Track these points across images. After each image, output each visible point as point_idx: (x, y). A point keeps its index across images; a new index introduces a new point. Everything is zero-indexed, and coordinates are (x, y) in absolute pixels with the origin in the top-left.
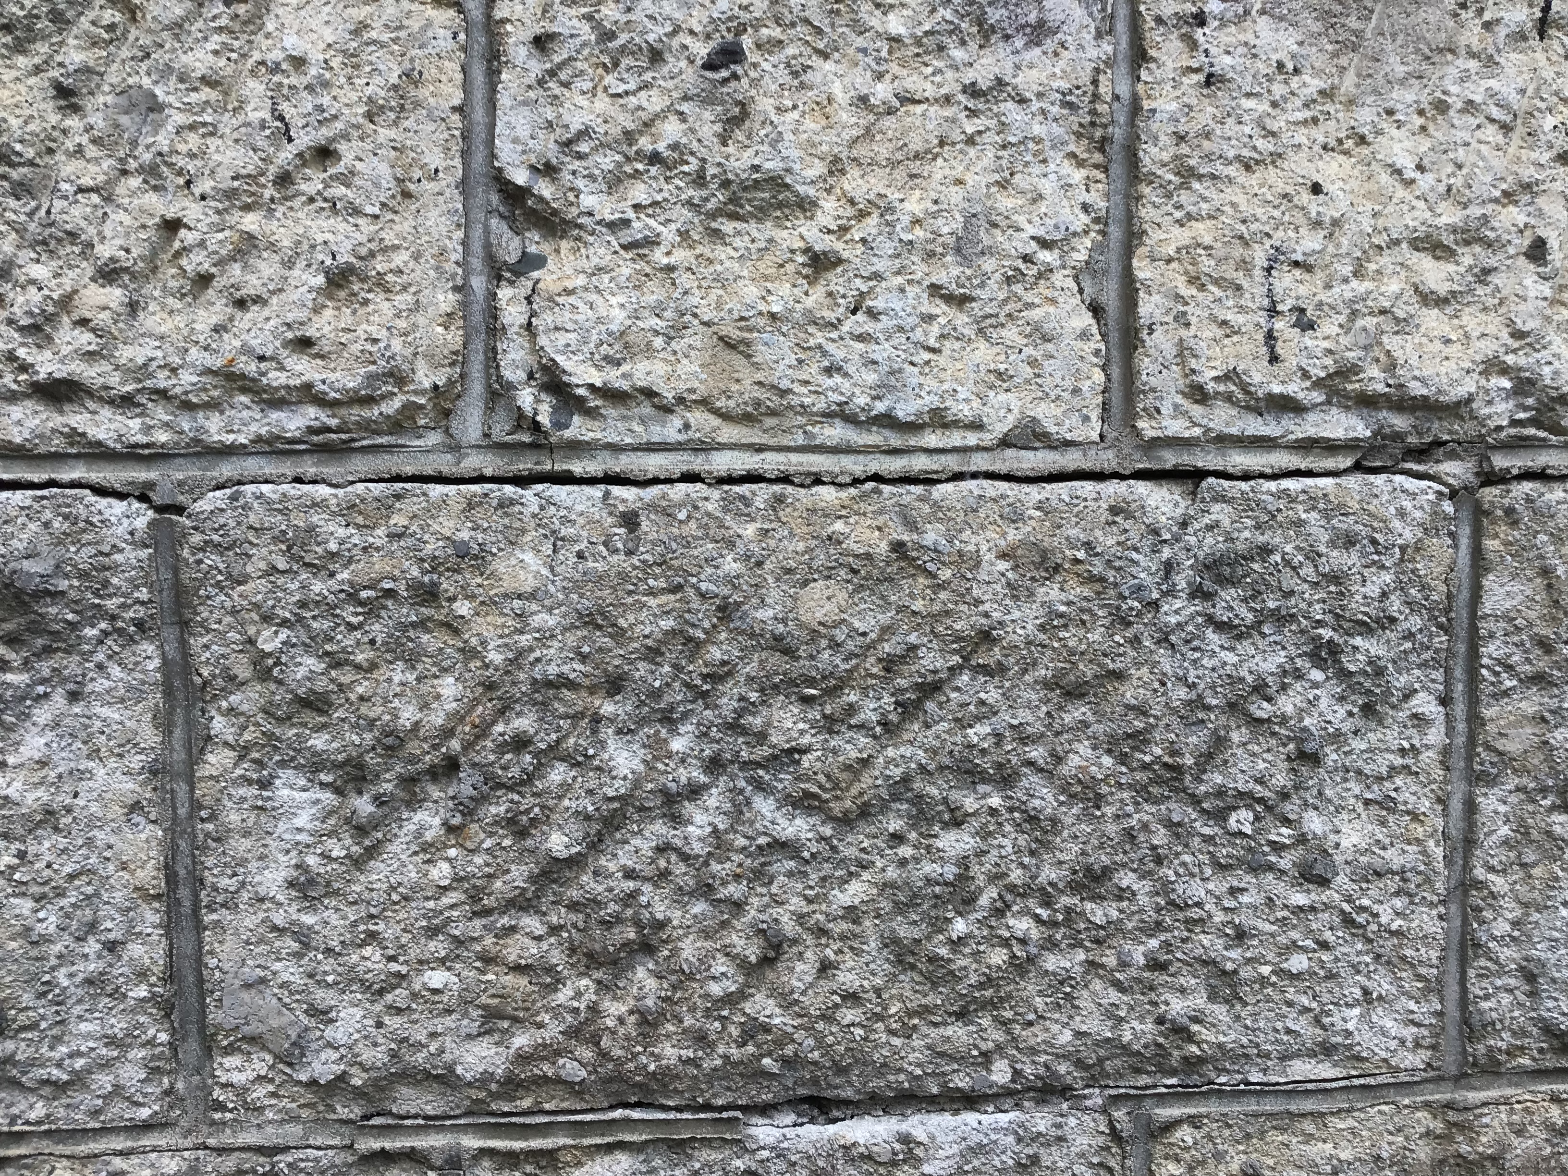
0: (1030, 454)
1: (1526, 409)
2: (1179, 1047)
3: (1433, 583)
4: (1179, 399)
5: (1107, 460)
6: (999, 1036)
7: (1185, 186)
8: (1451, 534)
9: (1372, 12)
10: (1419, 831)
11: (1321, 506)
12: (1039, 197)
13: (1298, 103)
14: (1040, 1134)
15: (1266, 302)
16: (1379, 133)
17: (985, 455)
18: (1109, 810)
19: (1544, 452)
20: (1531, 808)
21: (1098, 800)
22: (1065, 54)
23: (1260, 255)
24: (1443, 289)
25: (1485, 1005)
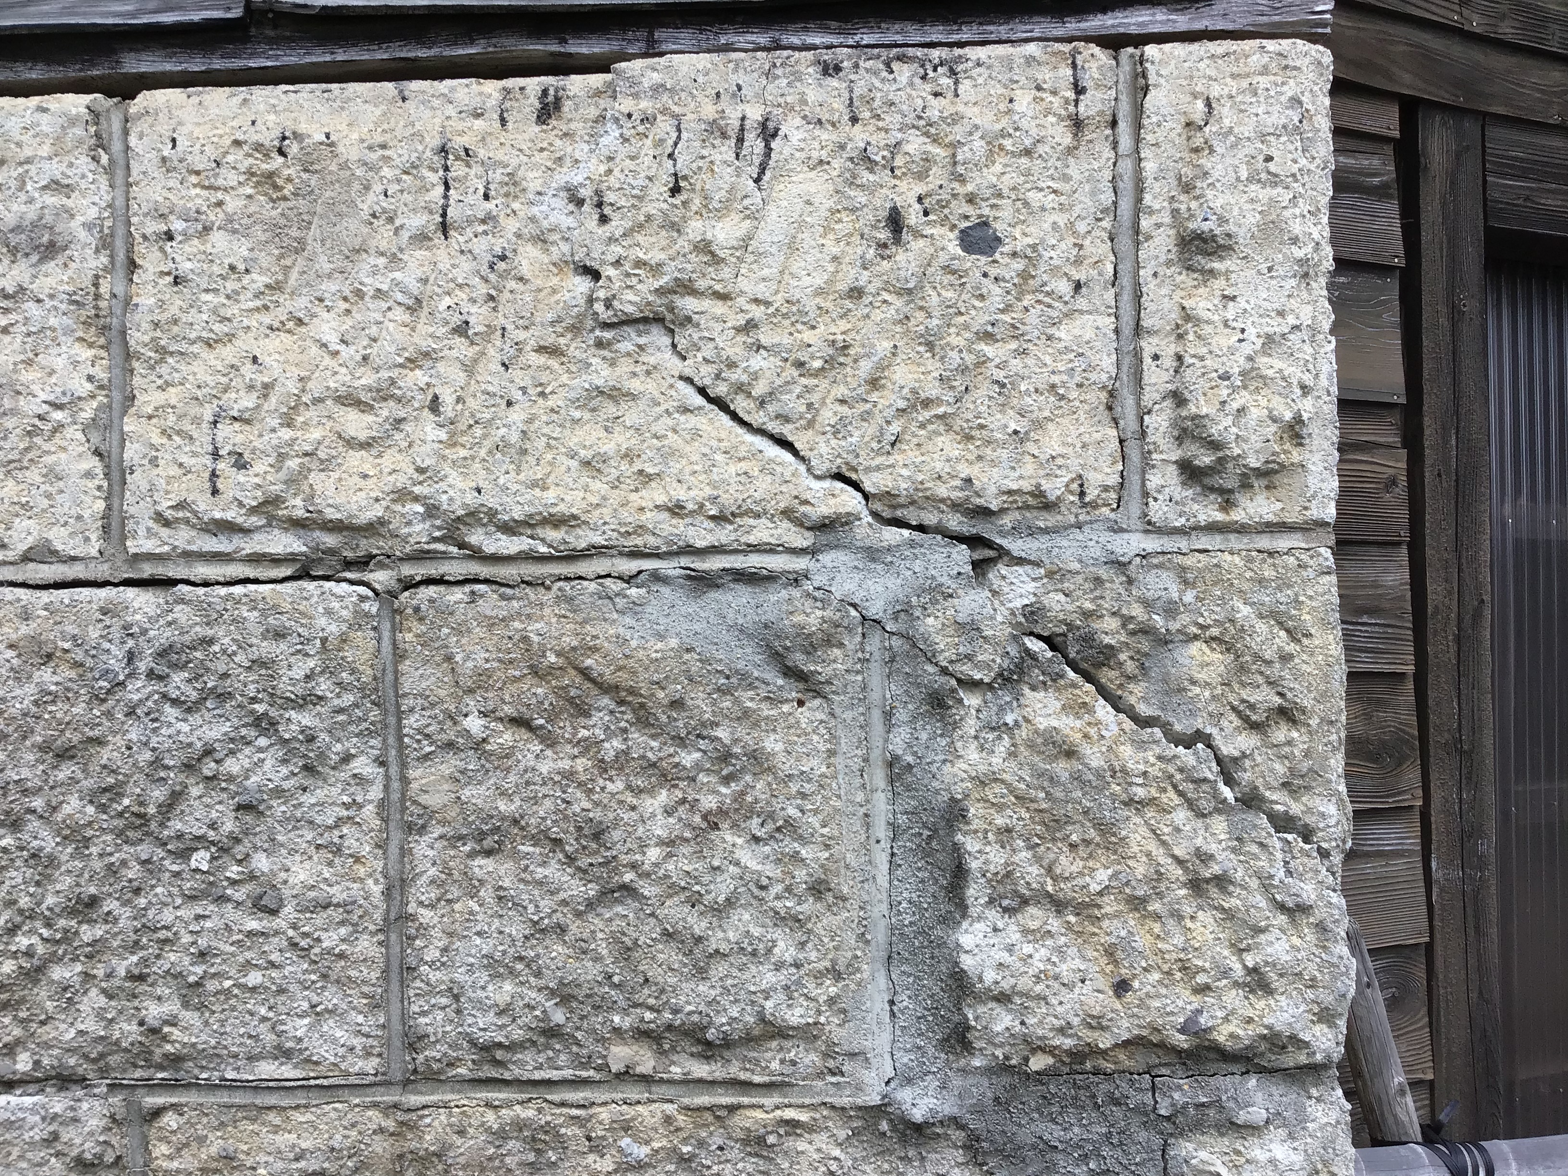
0: (45, 567)
1: (439, 528)
2: (158, 1046)
3: (361, 668)
4: (151, 523)
5: (102, 571)
6: (17, 1032)
7: (162, 361)
8: (375, 629)
9: (310, 223)
10: (362, 871)
11: (260, 606)
12: (52, 373)
13: (250, 295)
14: (56, 1114)
15: (210, 448)
16: (314, 316)
17: (11, 568)
18: (94, 850)
19: (447, 563)
20: (452, 853)
21: (87, 842)
22: (72, 265)
23: (208, 413)
24: (363, 436)
25: (422, 1020)
